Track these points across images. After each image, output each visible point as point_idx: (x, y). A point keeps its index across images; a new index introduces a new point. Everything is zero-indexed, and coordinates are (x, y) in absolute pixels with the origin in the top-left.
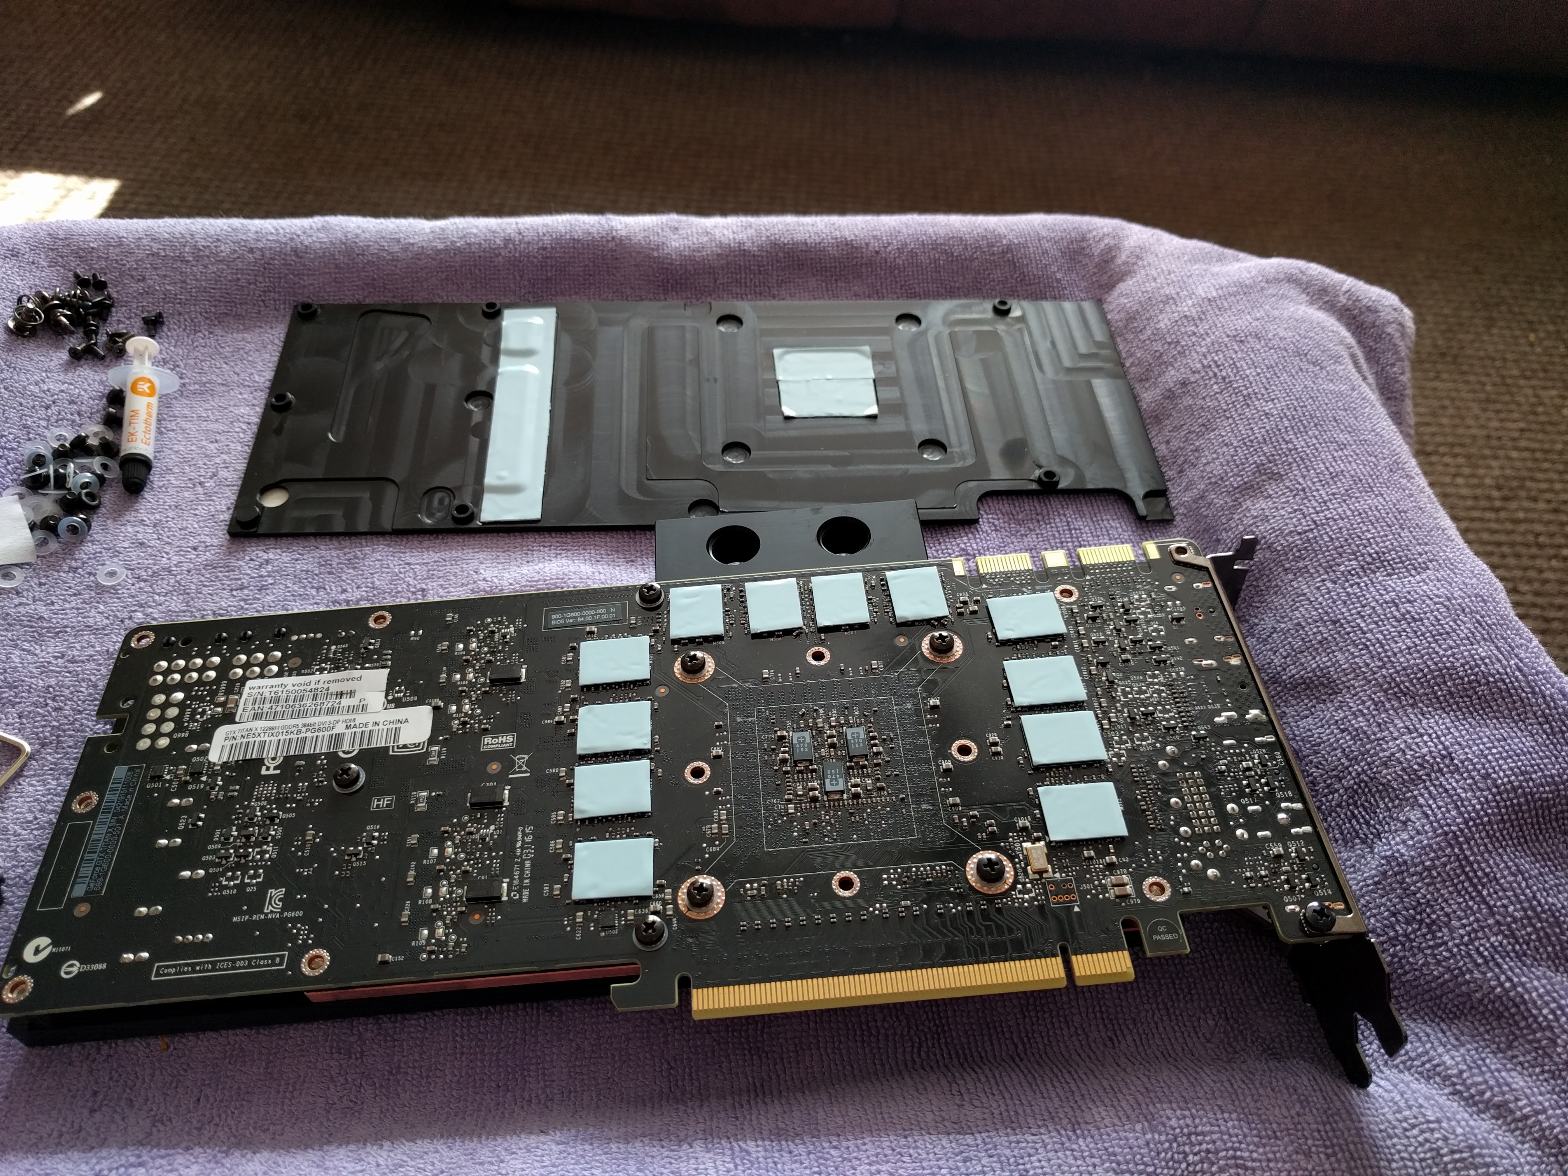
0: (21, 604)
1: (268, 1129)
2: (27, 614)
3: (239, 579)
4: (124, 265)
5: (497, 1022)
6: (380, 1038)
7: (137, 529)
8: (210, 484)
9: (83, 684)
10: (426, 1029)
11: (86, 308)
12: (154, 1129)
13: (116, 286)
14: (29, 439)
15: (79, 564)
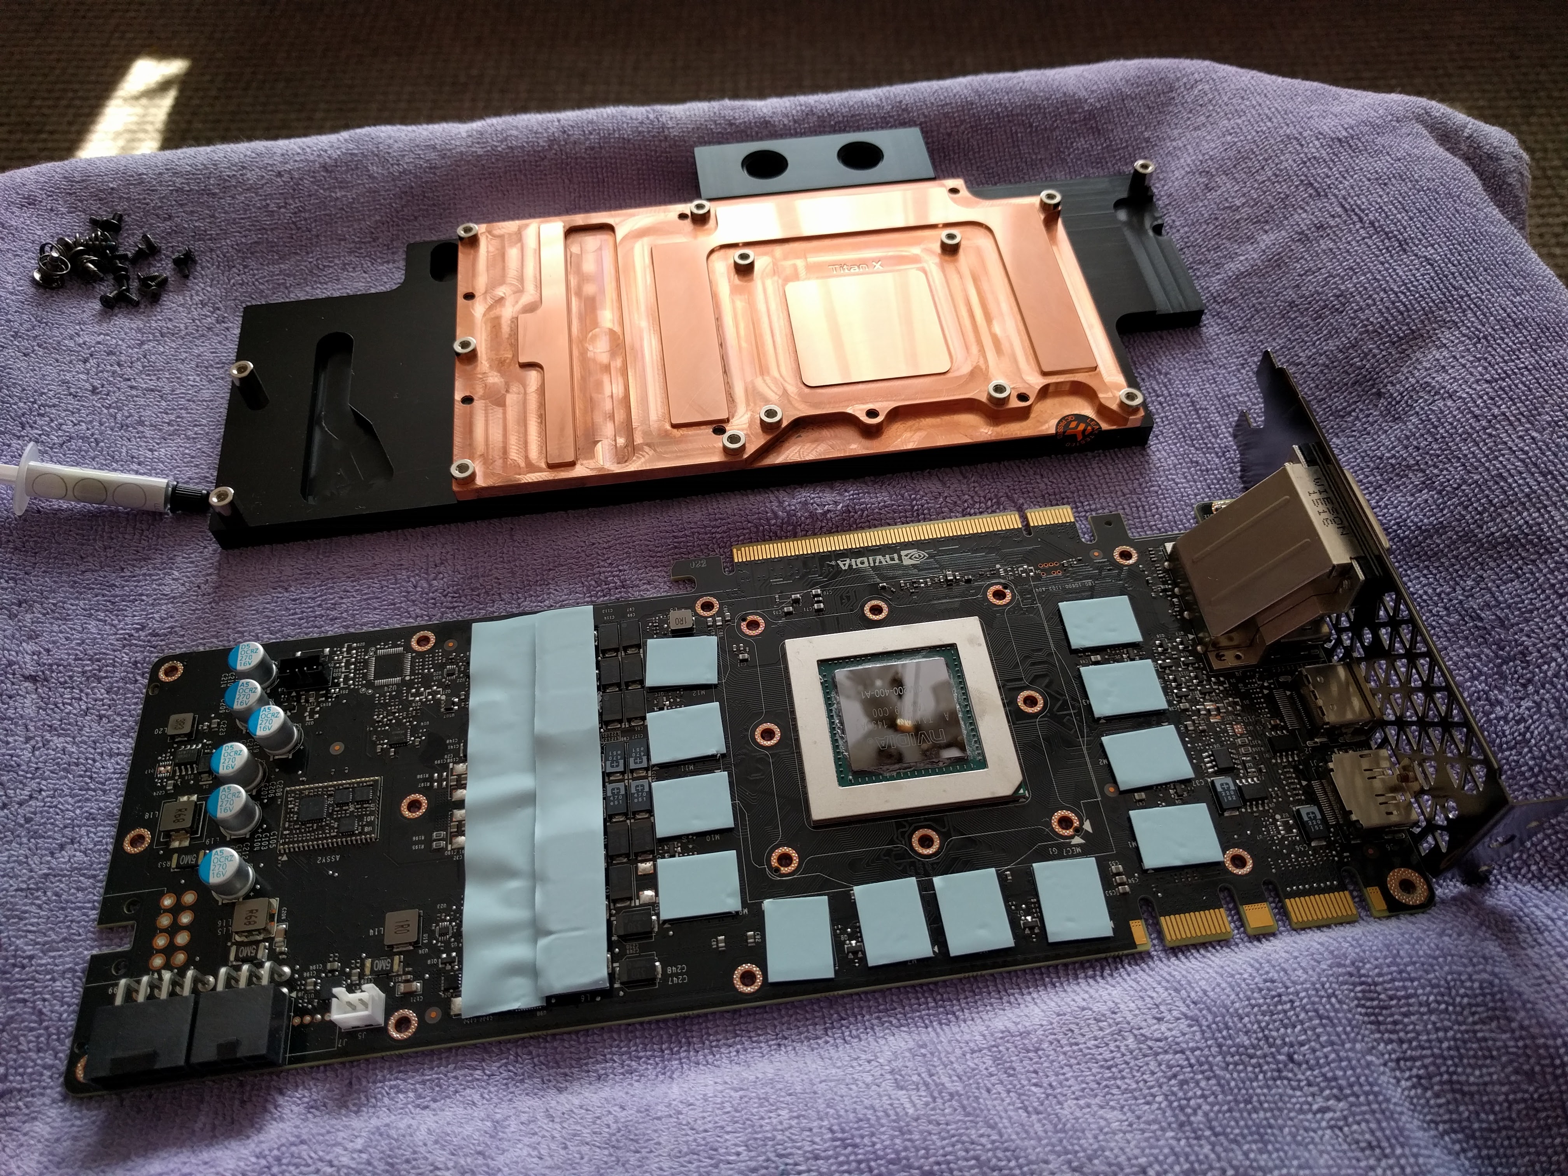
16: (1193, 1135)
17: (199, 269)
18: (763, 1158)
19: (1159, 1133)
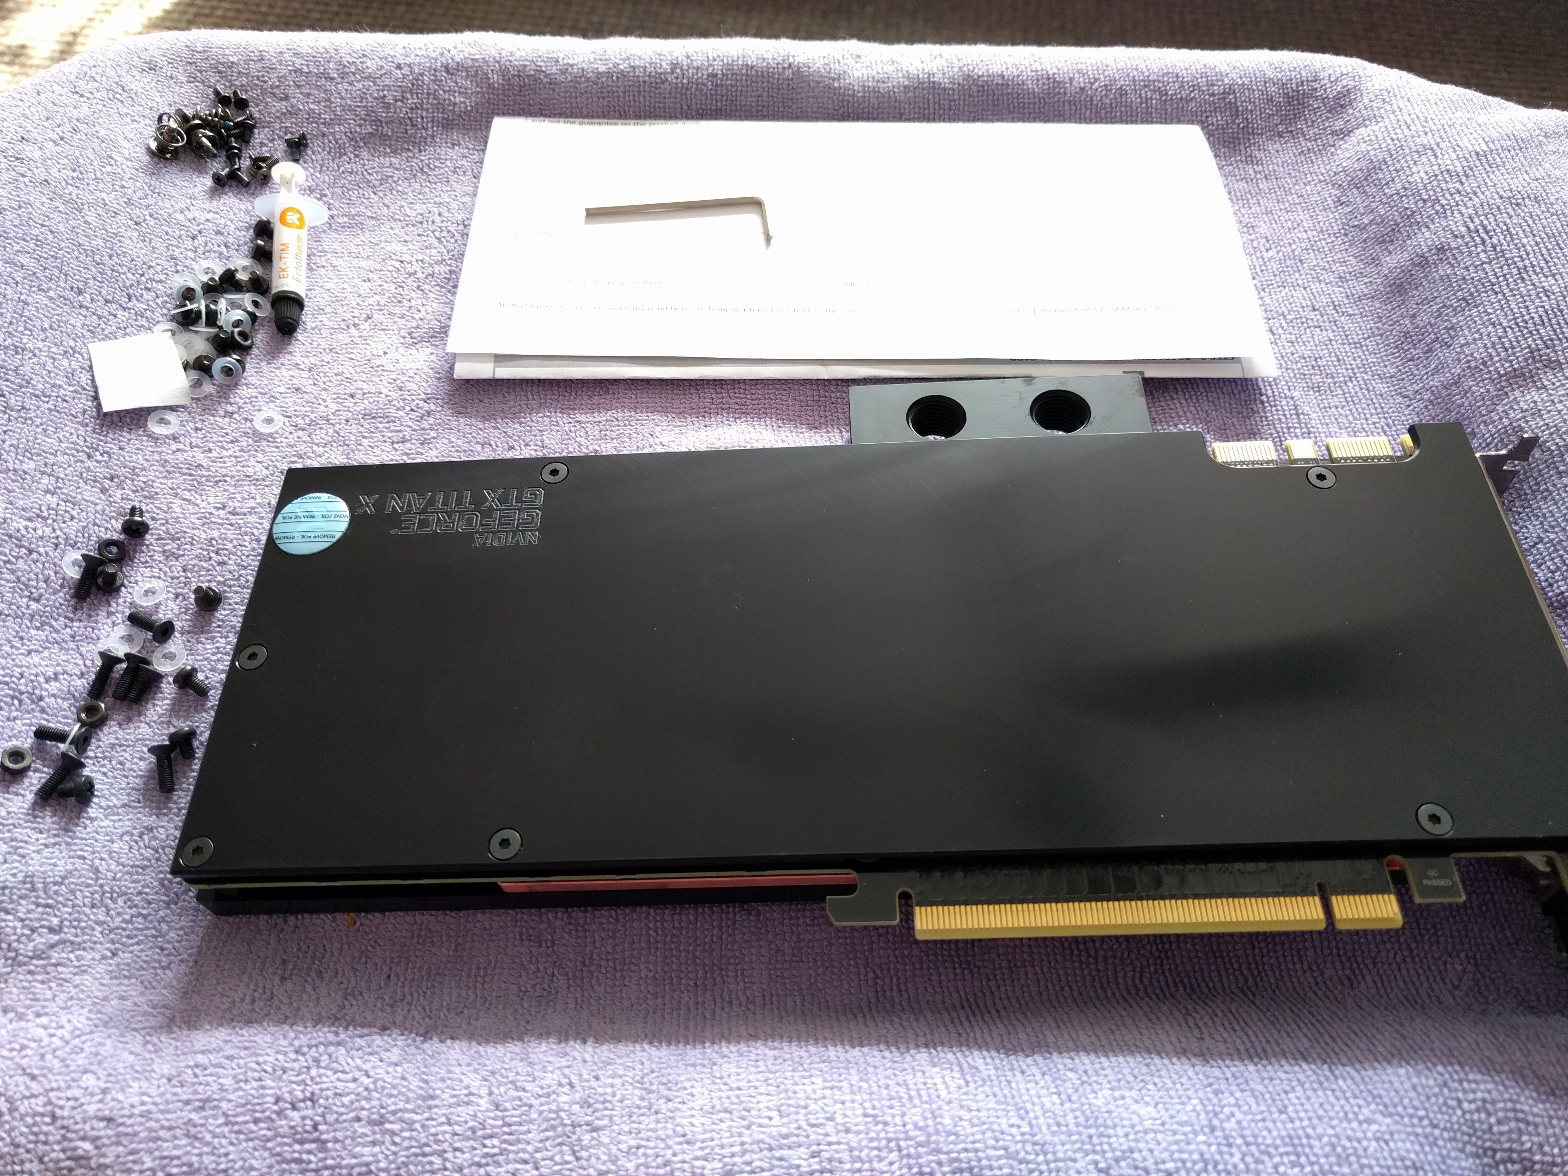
0: (178, 450)
1: (462, 1012)
2: (186, 462)
3: (400, 431)
4: (265, 82)
5: (691, 918)
6: (570, 927)
7: (292, 373)
8: (365, 326)
9: (247, 538)
10: (617, 920)
11: (227, 129)
12: (346, 1003)
13: (257, 105)
14: (177, 272)
15: (235, 409)
16: (1224, 1142)
17: (309, 152)
18: (796, 1125)
19: (1191, 1136)
